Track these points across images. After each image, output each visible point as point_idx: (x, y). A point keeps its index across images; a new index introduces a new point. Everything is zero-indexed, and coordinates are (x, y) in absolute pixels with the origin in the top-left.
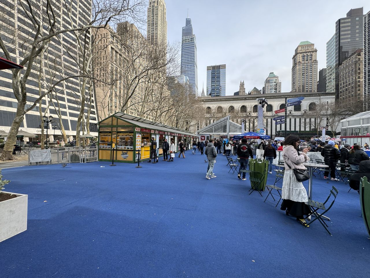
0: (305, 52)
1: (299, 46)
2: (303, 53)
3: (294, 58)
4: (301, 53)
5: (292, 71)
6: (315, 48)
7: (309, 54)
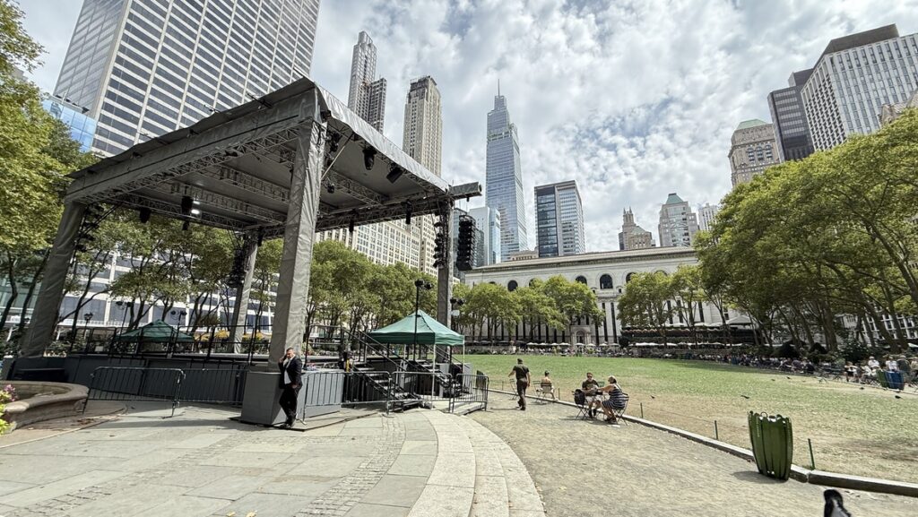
0: (753, 143)
1: (736, 132)
2: (749, 144)
3: (730, 156)
4: (744, 145)
7: (763, 146)
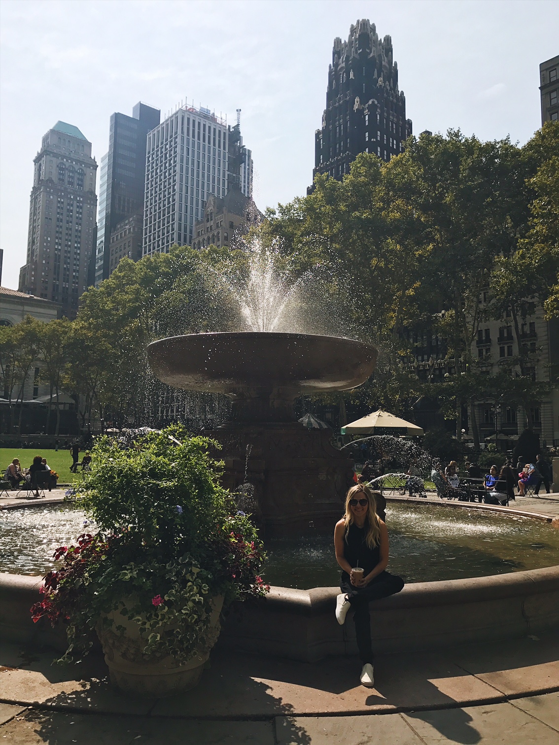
0: (68, 158)
1: (52, 131)
2: (63, 157)
3: (37, 161)
4: (56, 155)
5: (31, 202)
6: (93, 158)
7: (77, 167)
